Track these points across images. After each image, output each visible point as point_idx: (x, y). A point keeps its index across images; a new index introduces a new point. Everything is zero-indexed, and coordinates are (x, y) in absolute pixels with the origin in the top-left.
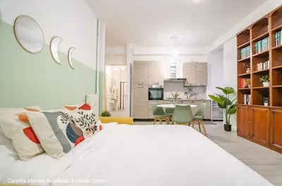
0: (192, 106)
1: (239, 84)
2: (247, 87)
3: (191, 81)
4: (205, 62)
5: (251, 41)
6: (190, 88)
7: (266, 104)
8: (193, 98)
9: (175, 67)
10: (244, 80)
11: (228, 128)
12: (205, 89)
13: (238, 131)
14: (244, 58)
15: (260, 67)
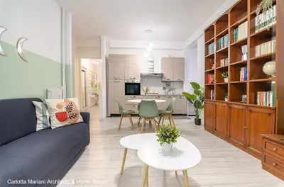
0: (157, 101)
1: (207, 80)
2: (212, 83)
3: (168, 77)
4: (182, 57)
5: (215, 36)
6: (168, 83)
7: (226, 100)
8: (171, 93)
9: (152, 62)
10: (210, 75)
11: (198, 122)
12: (183, 84)
13: (205, 125)
14: (210, 54)
15: (223, 63)
